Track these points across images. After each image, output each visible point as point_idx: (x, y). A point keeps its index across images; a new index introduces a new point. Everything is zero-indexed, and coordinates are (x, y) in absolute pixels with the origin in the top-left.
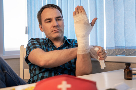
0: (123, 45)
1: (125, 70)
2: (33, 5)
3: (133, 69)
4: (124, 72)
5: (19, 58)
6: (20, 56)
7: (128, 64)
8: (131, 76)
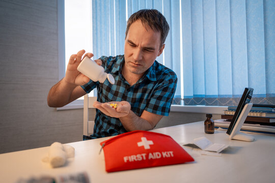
0: (203, 93)
1: (205, 122)
2: (99, 47)
3: (215, 121)
4: (205, 124)
5: (83, 109)
6: (83, 106)
7: (209, 116)
8: (213, 129)
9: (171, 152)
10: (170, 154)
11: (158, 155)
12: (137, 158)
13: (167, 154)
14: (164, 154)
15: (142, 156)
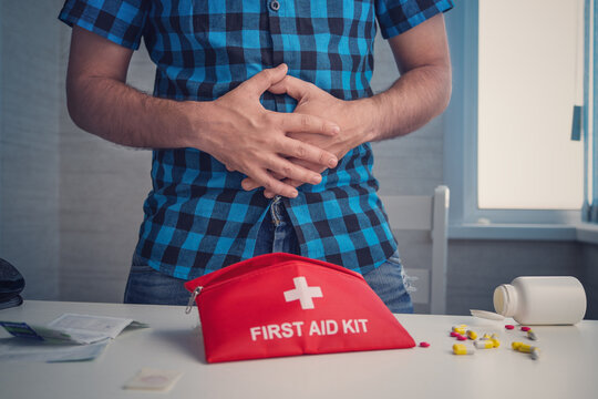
9: (363, 321)
10: (360, 324)
11: (332, 328)
12: (281, 331)
13: (353, 325)
14: (347, 326)
15: (294, 328)
